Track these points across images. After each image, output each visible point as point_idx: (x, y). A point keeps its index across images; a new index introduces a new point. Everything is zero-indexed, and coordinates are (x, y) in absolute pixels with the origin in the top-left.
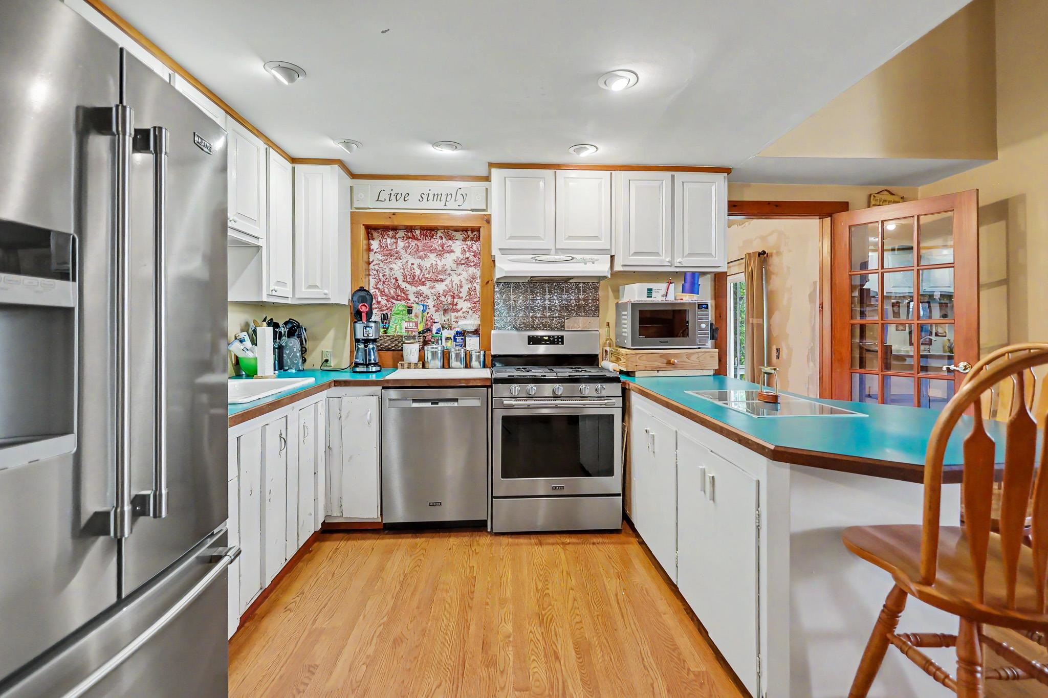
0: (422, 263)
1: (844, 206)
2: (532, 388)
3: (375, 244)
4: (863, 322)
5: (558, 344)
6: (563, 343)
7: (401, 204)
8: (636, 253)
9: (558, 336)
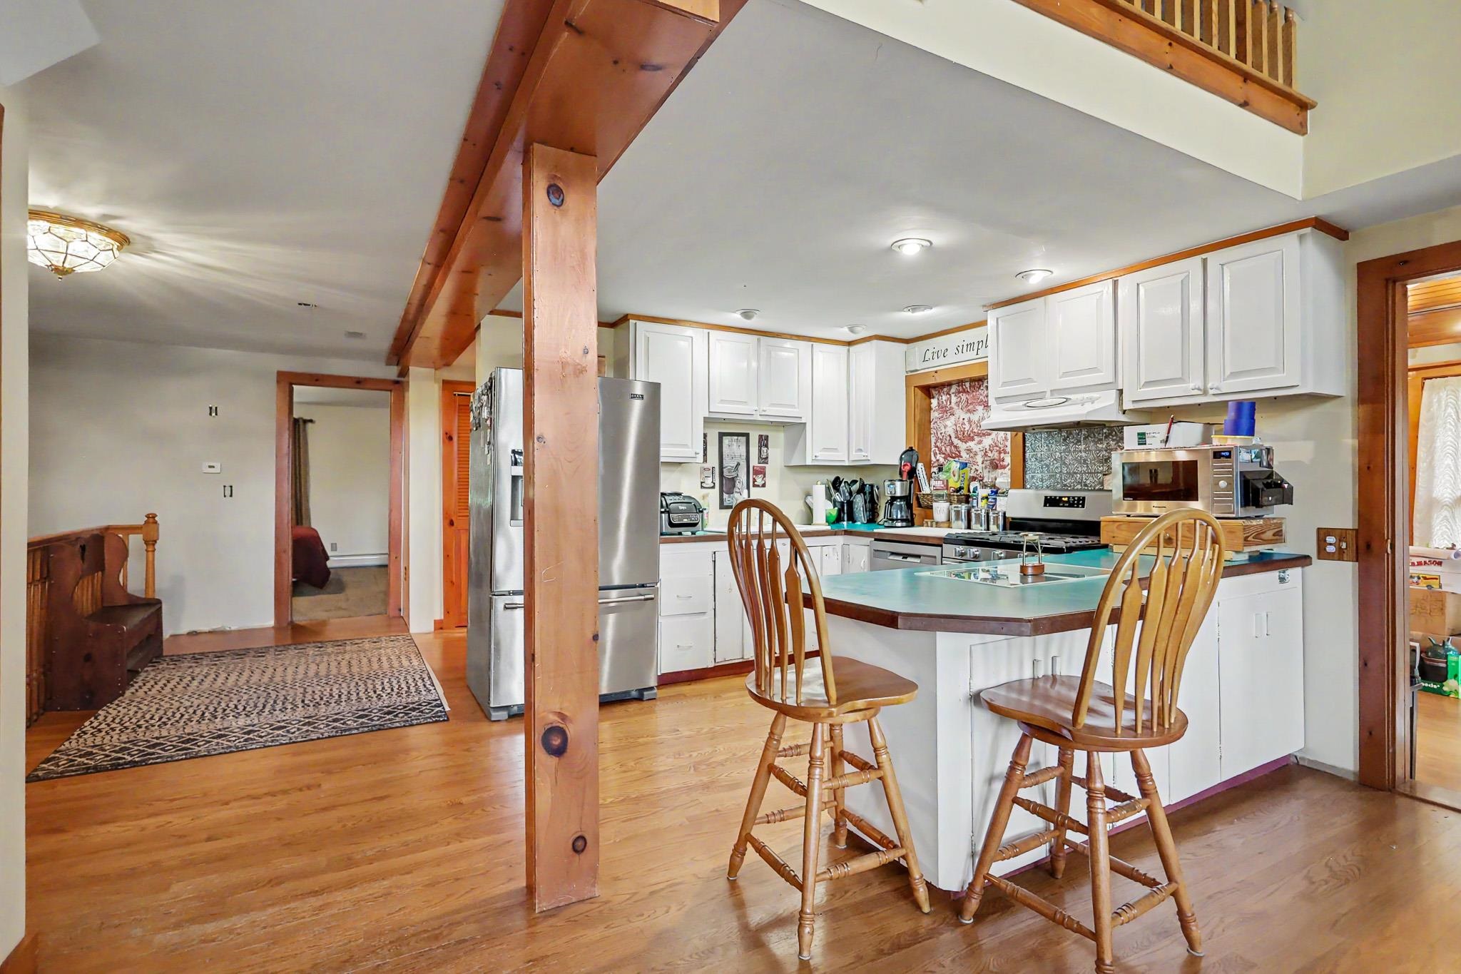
0: (972, 417)
3: (934, 402)
5: (1078, 507)
6: (1083, 507)
7: (942, 361)
8: (1148, 384)
9: (1079, 498)
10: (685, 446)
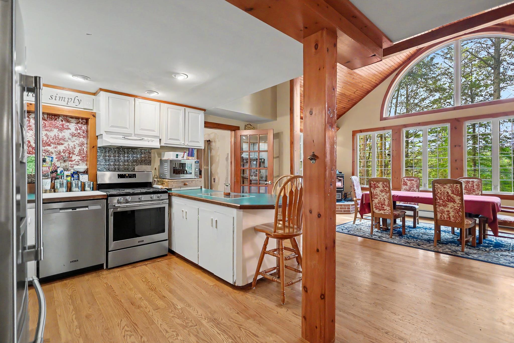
0: (49, 133)
1: (237, 128)
2: (129, 198)
4: (243, 168)
5: (133, 178)
6: (135, 177)
8: (170, 139)
9: (133, 174)
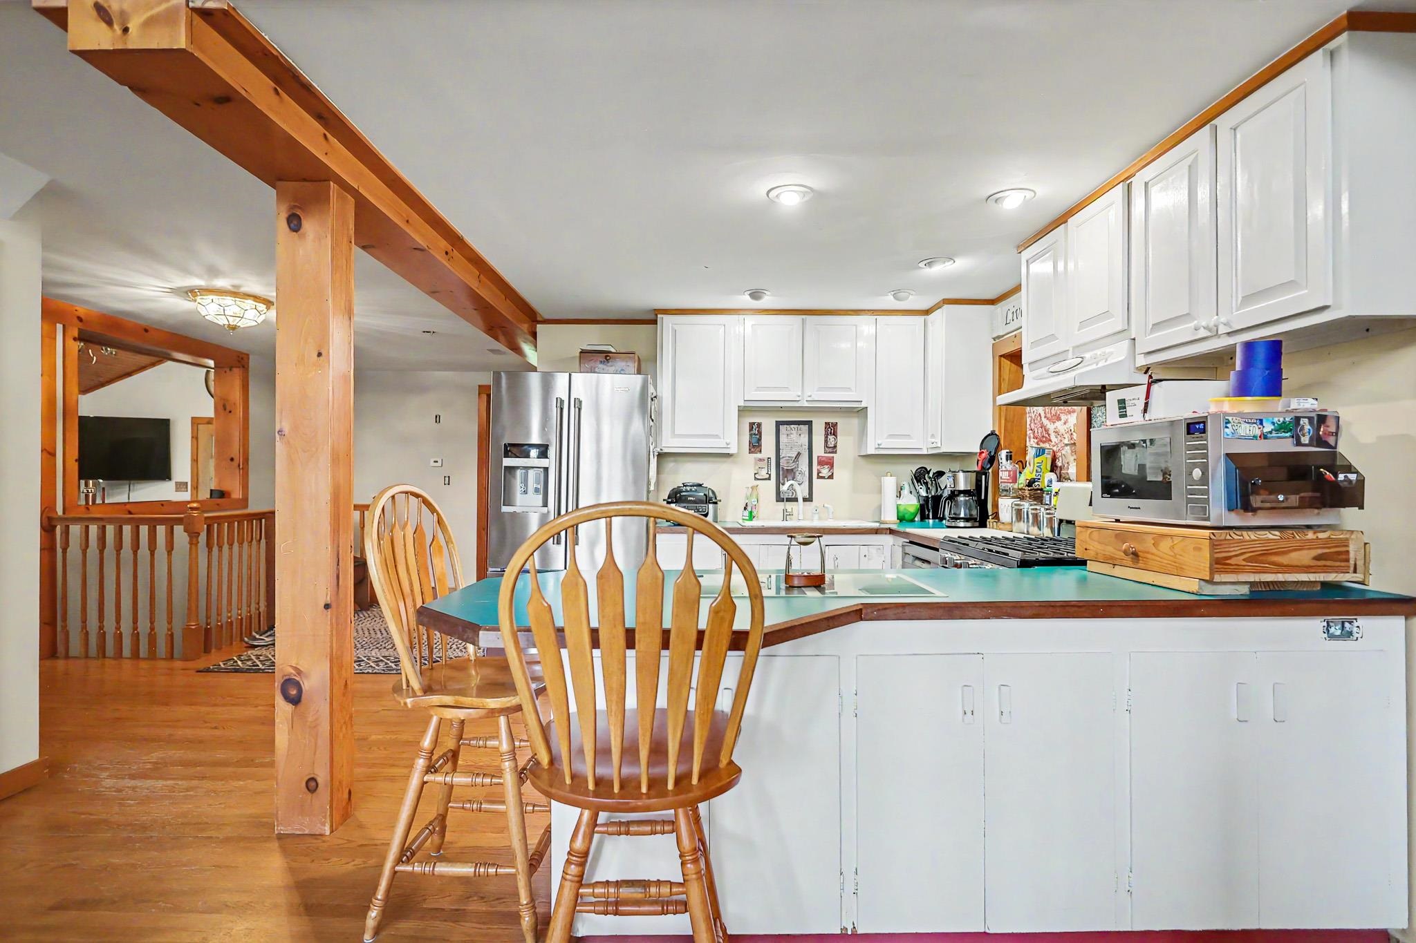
8: (1157, 326)
10: (717, 436)
